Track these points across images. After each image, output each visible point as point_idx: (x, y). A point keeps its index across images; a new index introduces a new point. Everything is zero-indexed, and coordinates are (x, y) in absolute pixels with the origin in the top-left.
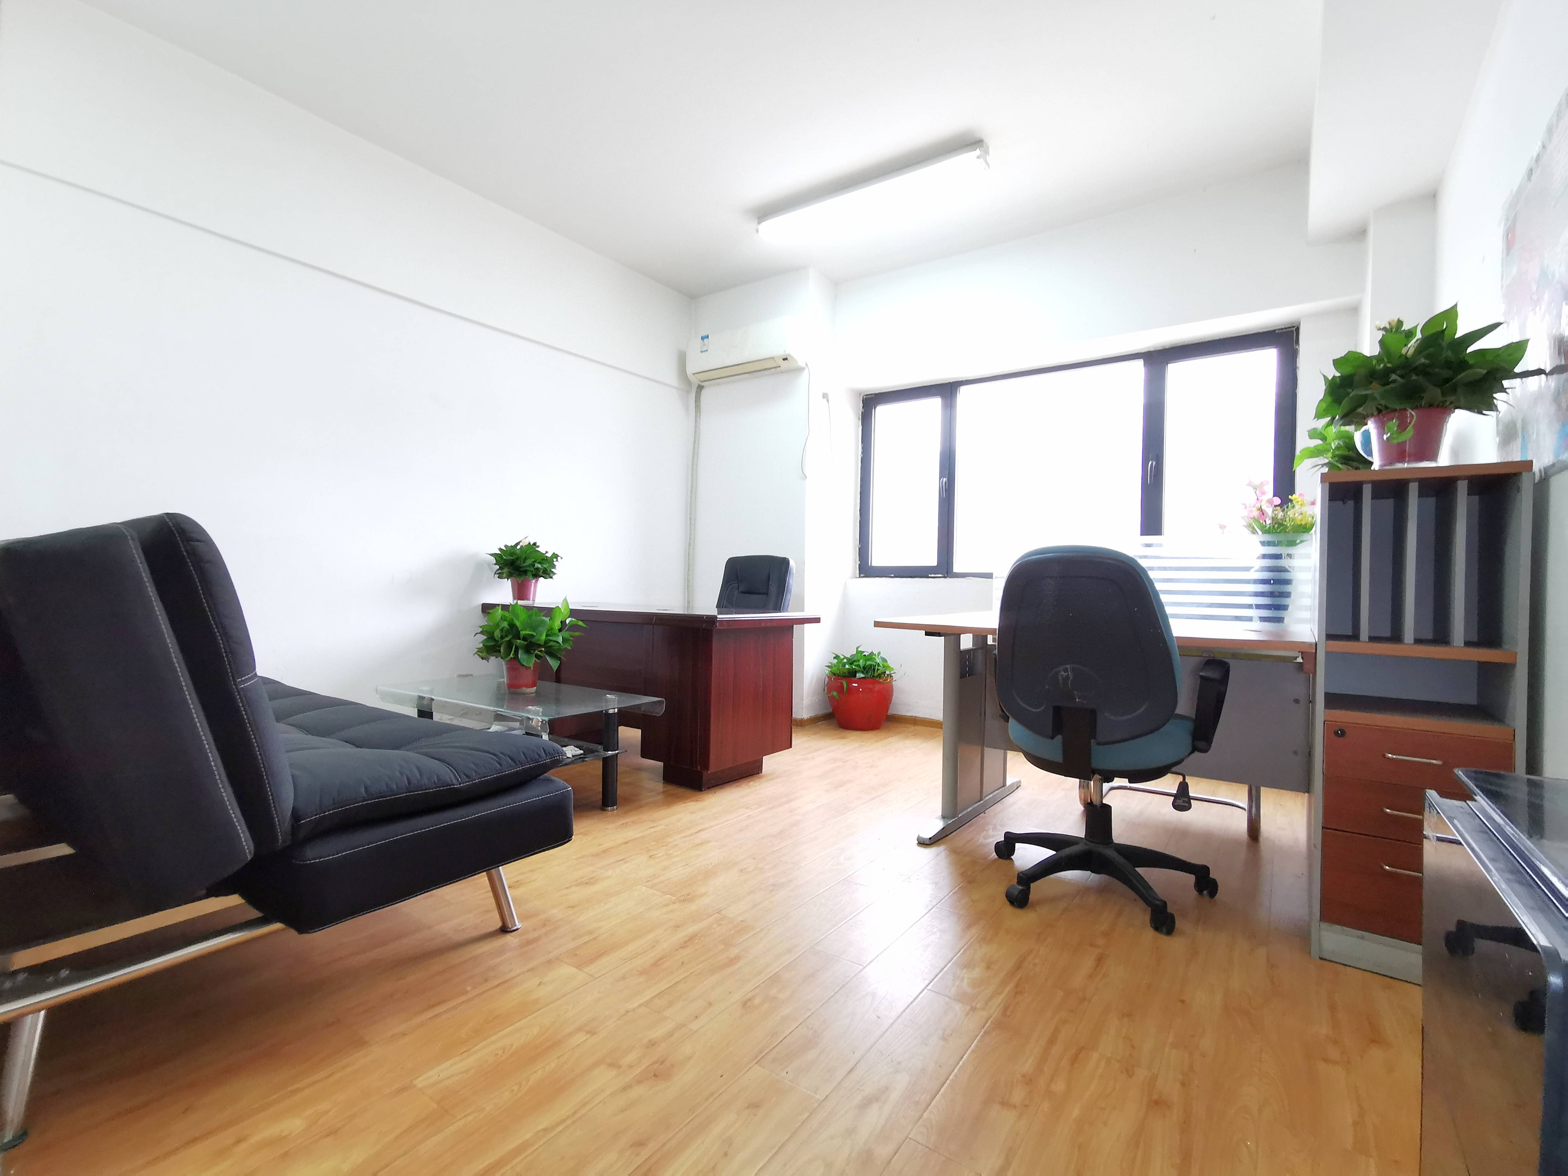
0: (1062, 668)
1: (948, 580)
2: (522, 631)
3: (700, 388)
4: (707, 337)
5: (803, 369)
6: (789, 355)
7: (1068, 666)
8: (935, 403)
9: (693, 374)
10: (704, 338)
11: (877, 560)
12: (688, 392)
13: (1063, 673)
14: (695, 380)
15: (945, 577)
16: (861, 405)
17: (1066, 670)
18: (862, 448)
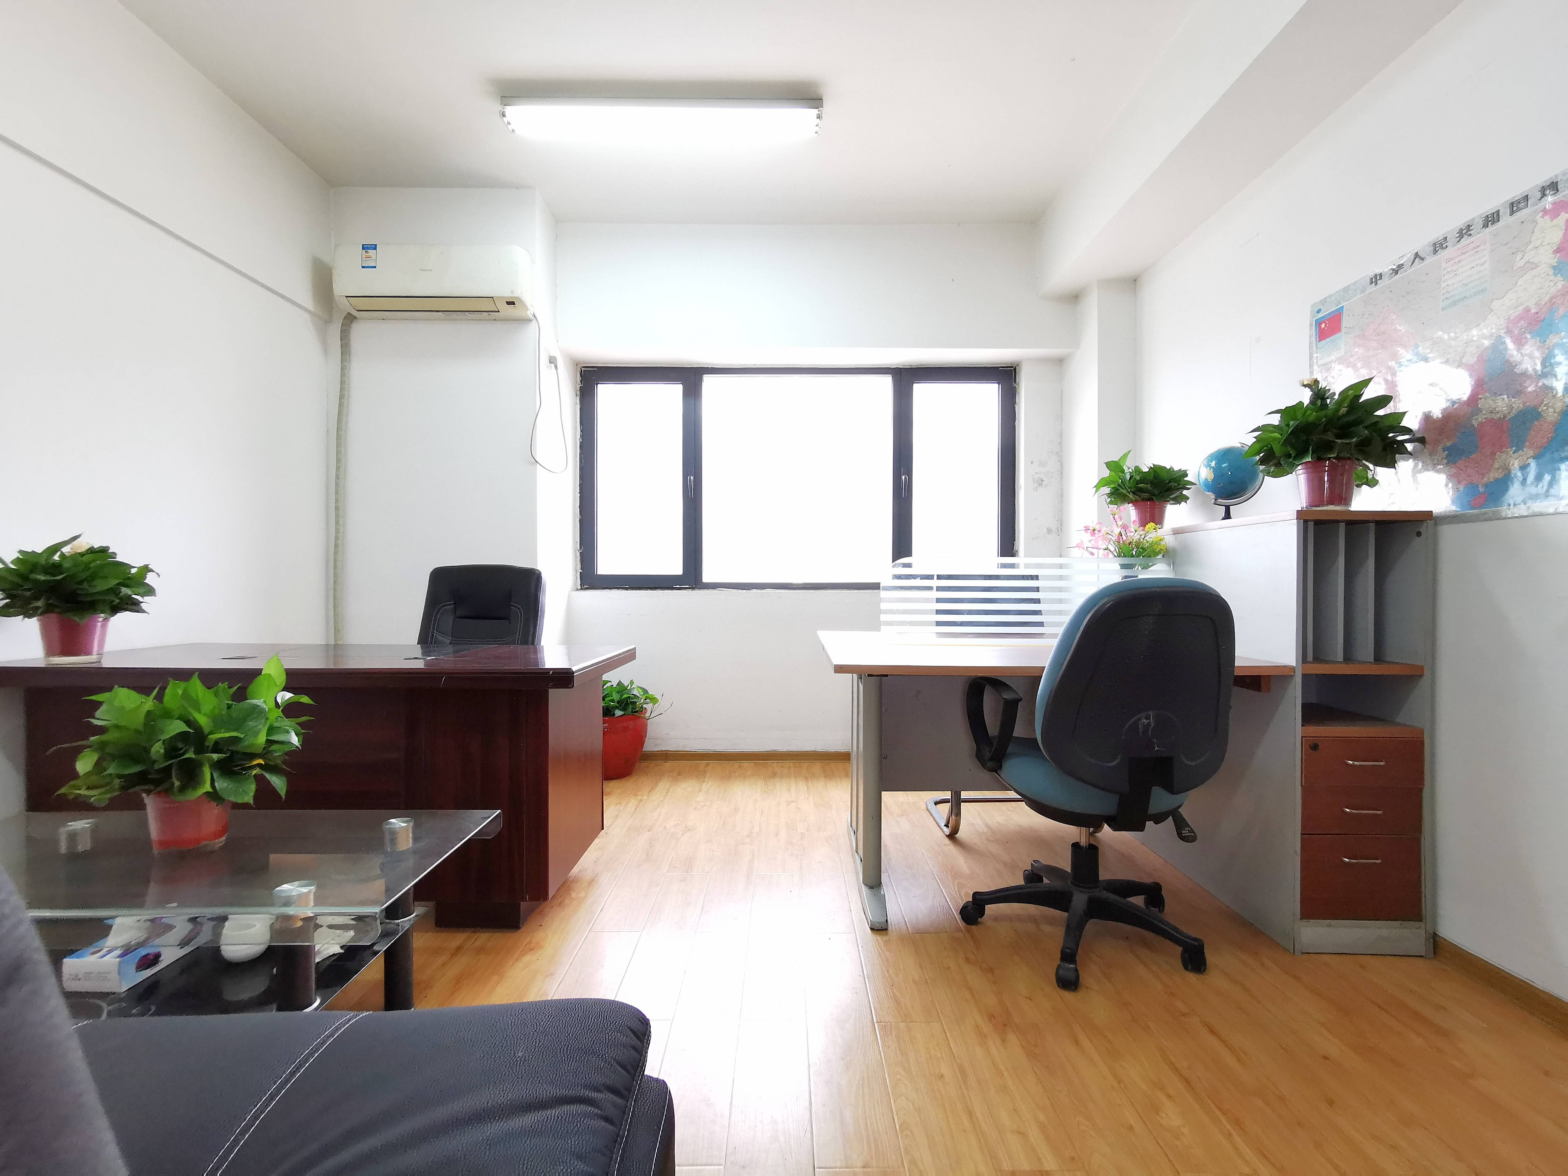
0: (1144, 714)
1: (696, 592)
2: (211, 733)
3: (350, 319)
4: (375, 247)
5: (531, 320)
6: (518, 298)
7: (1151, 713)
8: (676, 390)
9: (346, 297)
10: (368, 248)
11: (604, 567)
12: (328, 321)
13: (1144, 720)
14: (346, 306)
15: (693, 588)
16: (579, 378)
17: (1148, 718)
18: (581, 431)
